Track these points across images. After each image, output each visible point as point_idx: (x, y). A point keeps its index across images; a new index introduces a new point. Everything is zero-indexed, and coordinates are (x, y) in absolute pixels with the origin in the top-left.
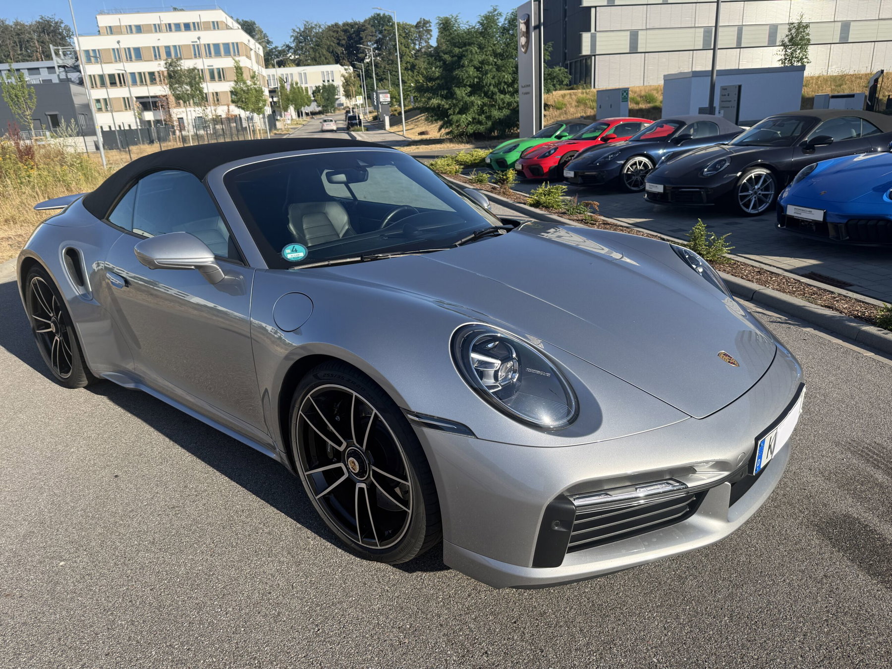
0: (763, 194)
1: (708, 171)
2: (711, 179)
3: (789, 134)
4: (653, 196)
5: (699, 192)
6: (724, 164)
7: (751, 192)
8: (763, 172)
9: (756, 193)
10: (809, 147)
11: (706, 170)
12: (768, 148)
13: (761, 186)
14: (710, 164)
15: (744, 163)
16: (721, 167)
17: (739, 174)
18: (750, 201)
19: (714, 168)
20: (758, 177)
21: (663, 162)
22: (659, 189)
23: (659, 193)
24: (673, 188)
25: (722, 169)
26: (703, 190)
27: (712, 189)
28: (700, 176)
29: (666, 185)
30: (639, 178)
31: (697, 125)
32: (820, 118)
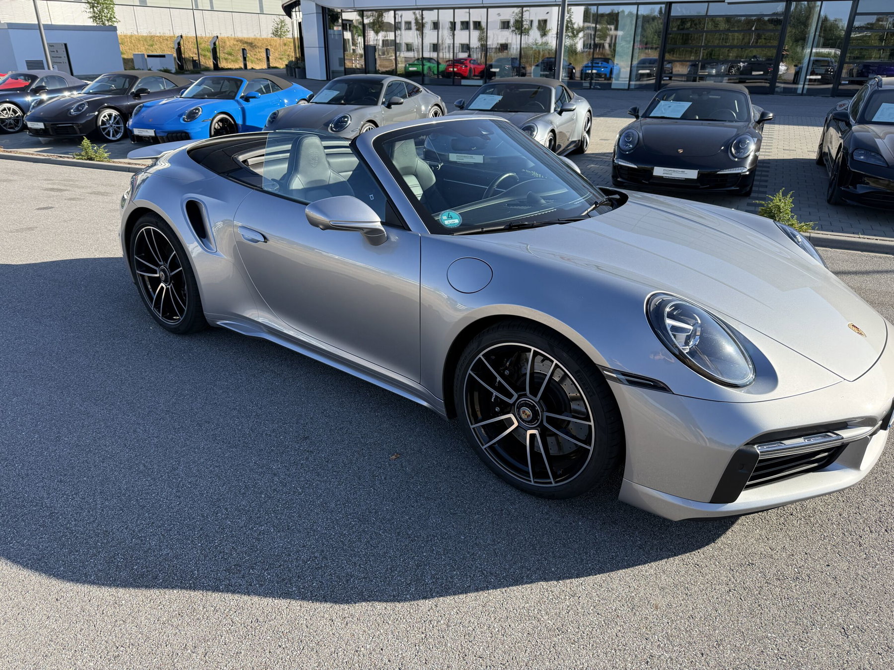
0: (117, 127)
1: (74, 112)
2: (77, 117)
3: (121, 87)
4: (37, 132)
5: (73, 126)
6: (84, 106)
7: (108, 125)
8: (114, 113)
9: (111, 126)
10: (137, 95)
11: (72, 111)
12: (111, 96)
13: (114, 121)
14: (76, 105)
15: (97, 106)
16: (83, 109)
17: (97, 113)
18: (109, 132)
19: (77, 109)
20: (110, 115)
21: (34, 107)
22: (41, 126)
23: (41, 129)
24: (52, 124)
25: (83, 111)
26: (75, 125)
27: (81, 124)
28: (70, 115)
29: (46, 123)
30: (12, 122)
31: (47, 79)
32: (138, 76)
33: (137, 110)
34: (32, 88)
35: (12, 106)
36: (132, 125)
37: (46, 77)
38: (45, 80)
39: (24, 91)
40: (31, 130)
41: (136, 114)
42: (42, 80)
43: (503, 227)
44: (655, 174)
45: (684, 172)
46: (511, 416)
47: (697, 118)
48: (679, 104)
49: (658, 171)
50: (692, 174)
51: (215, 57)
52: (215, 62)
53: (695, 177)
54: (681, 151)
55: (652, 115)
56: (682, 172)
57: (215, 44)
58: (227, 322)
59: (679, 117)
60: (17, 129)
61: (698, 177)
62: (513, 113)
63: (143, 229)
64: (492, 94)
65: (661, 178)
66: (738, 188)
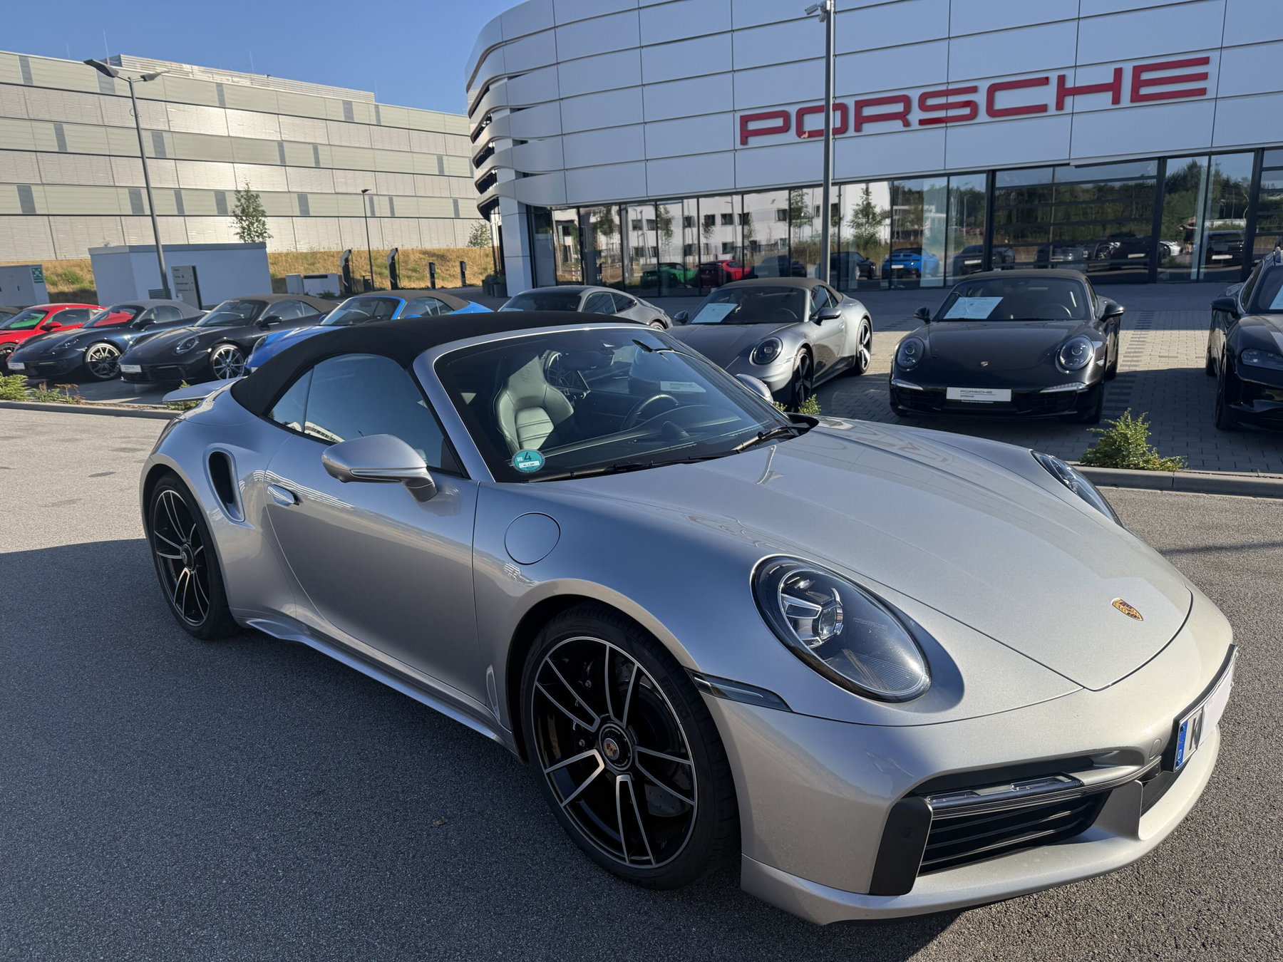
0: (235, 367)
1: (180, 349)
2: (184, 356)
3: (244, 315)
4: (132, 378)
5: (177, 368)
6: (194, 342)
7: (224, 365)
8: (232, 348)
9: (228, 366)
10: (264, 326)
11: (178, 348)
12: (226, 328)
13: (232, 359)
14: (181, 343)
15: (213, 340)
16: (192, 345)
17: (210, 350)
18: (225, 373)
19: (185, 346)
20: (227, 352)
21: (132, 346)
22: (137, 369)
23: (137, 374)
24: (151, 367)
25: (193, 347)
26: (179, 366)
27: (188, 365)
28: (175, 354)
29: (144, 365)
30: (107, 366)
31: (157, 310)
32: (268, 301)
33: (258, 344)
34: (134, 323)
35: (108, 346)
36: (251, 362)
37: (157, 308)
38: (156, 312)
39: (125, 327)
40: (125, 375)
41: (257, 349)
42: (151, 311)
43: (602, 470)
44: (948, 397)
45: (991, 392)
46: (595, 752)
47: (1012, 317)
48: (984, 301)
49: (954, 393)
50: (1004, 395)
51: (394, 275)
52: (393, 281)
53: (1009, 399)
54: (985, 364)
55: (947, 317)
56: (988, 392)
57: (393, 258)
58: (260, 620)
59: (985, 317)
60: (112, 375)
61: (1012, 398)
62: (751, 325)
63: (162, 494)
64: (727, 302)
65: (958, 403)
66: (1076, 412)
